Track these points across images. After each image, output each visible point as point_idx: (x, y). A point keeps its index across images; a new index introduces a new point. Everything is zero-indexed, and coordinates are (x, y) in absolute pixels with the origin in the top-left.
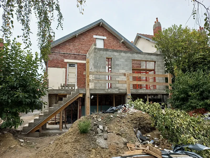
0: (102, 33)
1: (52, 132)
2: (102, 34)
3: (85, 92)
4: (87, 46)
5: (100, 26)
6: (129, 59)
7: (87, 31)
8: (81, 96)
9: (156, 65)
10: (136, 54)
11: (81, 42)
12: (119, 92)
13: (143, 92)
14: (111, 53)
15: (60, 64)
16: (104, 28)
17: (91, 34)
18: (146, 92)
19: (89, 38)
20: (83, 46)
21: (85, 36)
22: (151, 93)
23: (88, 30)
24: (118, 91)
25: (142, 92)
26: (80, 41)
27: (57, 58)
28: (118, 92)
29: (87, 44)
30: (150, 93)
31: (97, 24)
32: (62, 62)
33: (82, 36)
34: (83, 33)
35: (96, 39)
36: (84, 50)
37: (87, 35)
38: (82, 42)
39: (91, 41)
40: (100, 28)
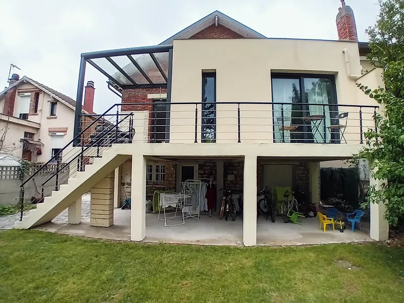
16: (225, 27)
27: (135, 94)
40: (215, 29)
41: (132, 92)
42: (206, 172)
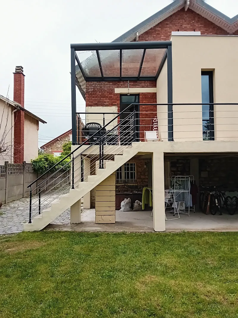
0: (189, 25)
2: (191, 27)
5: (186, 10)
7: (159, 24)
15: (106, 97)
16: (195, 13)
17: (166, 29)
21: (153, 37)
23: (161, 23)
27: (101, 88)
31: (180, 6)
32: (111, 93)
33: (148, 36)
34: (151, 31)
37: (158, 34)
40: (185, 15)
41: (96, 85)
42: (179, 170)
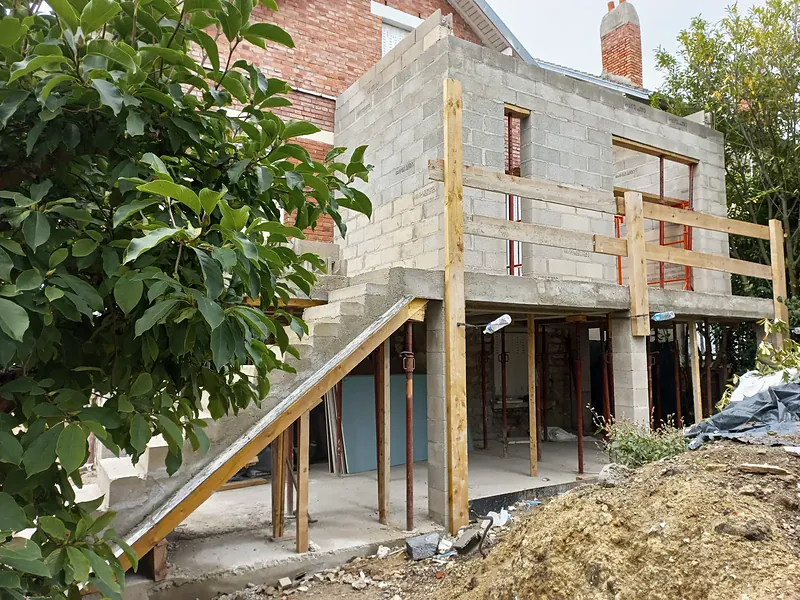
1: (243, 564)
2: (414, 6)
3: (440, 290)
4: (338, 54)
6: (604, 132)
8: (417, 314)
9: (699, 181)
10: (628, 111)
11: (311, 23)
12: (599, 302)
13: (690, 304)
14: (528, 81)
18: (700, 306)
19: (350, 11)
20: (317, 50)
22: (718, 310)
24: (593, 297)
25: (686, 308)
26: (304, 16)
28: (591, 303)
29: (341, 41)
30: (714, 310)
35: (385, 22)
36: (326, 70)
38: (317, 25)
39: (361, 27)
